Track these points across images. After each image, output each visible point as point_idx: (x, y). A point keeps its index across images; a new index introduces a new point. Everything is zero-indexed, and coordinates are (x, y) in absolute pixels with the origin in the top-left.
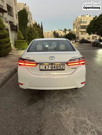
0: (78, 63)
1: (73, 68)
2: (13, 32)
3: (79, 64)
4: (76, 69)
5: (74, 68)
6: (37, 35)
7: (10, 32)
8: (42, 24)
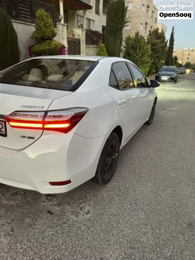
0: (40, 126)
1: (24, 137)
2: (90, 46)
3: (43, 129)
4: (33, 140)
5: (29, 138)
6: (147, 54)
7: (84, 45)
8: (173, 31)
